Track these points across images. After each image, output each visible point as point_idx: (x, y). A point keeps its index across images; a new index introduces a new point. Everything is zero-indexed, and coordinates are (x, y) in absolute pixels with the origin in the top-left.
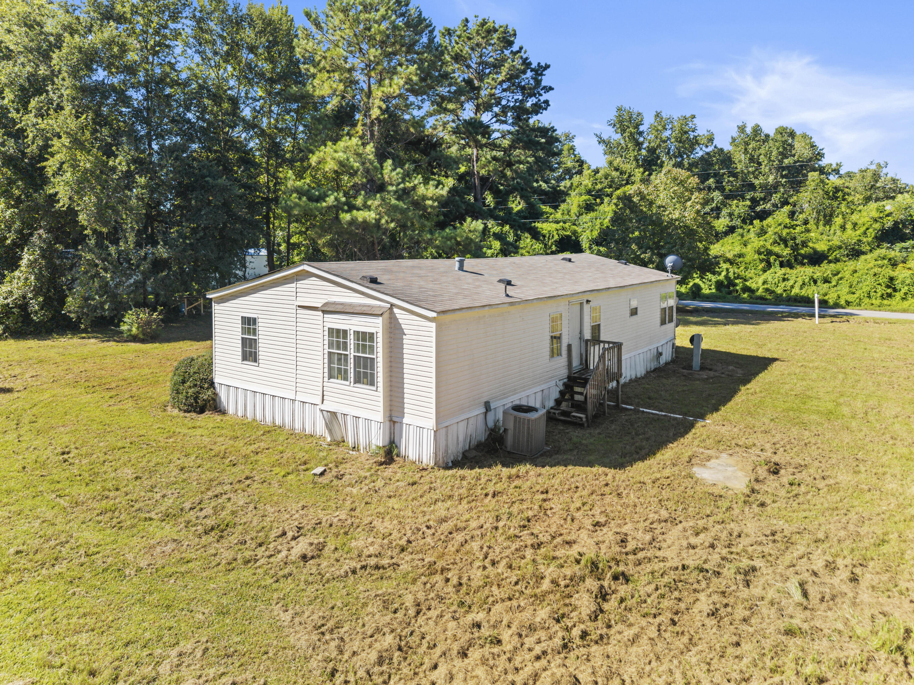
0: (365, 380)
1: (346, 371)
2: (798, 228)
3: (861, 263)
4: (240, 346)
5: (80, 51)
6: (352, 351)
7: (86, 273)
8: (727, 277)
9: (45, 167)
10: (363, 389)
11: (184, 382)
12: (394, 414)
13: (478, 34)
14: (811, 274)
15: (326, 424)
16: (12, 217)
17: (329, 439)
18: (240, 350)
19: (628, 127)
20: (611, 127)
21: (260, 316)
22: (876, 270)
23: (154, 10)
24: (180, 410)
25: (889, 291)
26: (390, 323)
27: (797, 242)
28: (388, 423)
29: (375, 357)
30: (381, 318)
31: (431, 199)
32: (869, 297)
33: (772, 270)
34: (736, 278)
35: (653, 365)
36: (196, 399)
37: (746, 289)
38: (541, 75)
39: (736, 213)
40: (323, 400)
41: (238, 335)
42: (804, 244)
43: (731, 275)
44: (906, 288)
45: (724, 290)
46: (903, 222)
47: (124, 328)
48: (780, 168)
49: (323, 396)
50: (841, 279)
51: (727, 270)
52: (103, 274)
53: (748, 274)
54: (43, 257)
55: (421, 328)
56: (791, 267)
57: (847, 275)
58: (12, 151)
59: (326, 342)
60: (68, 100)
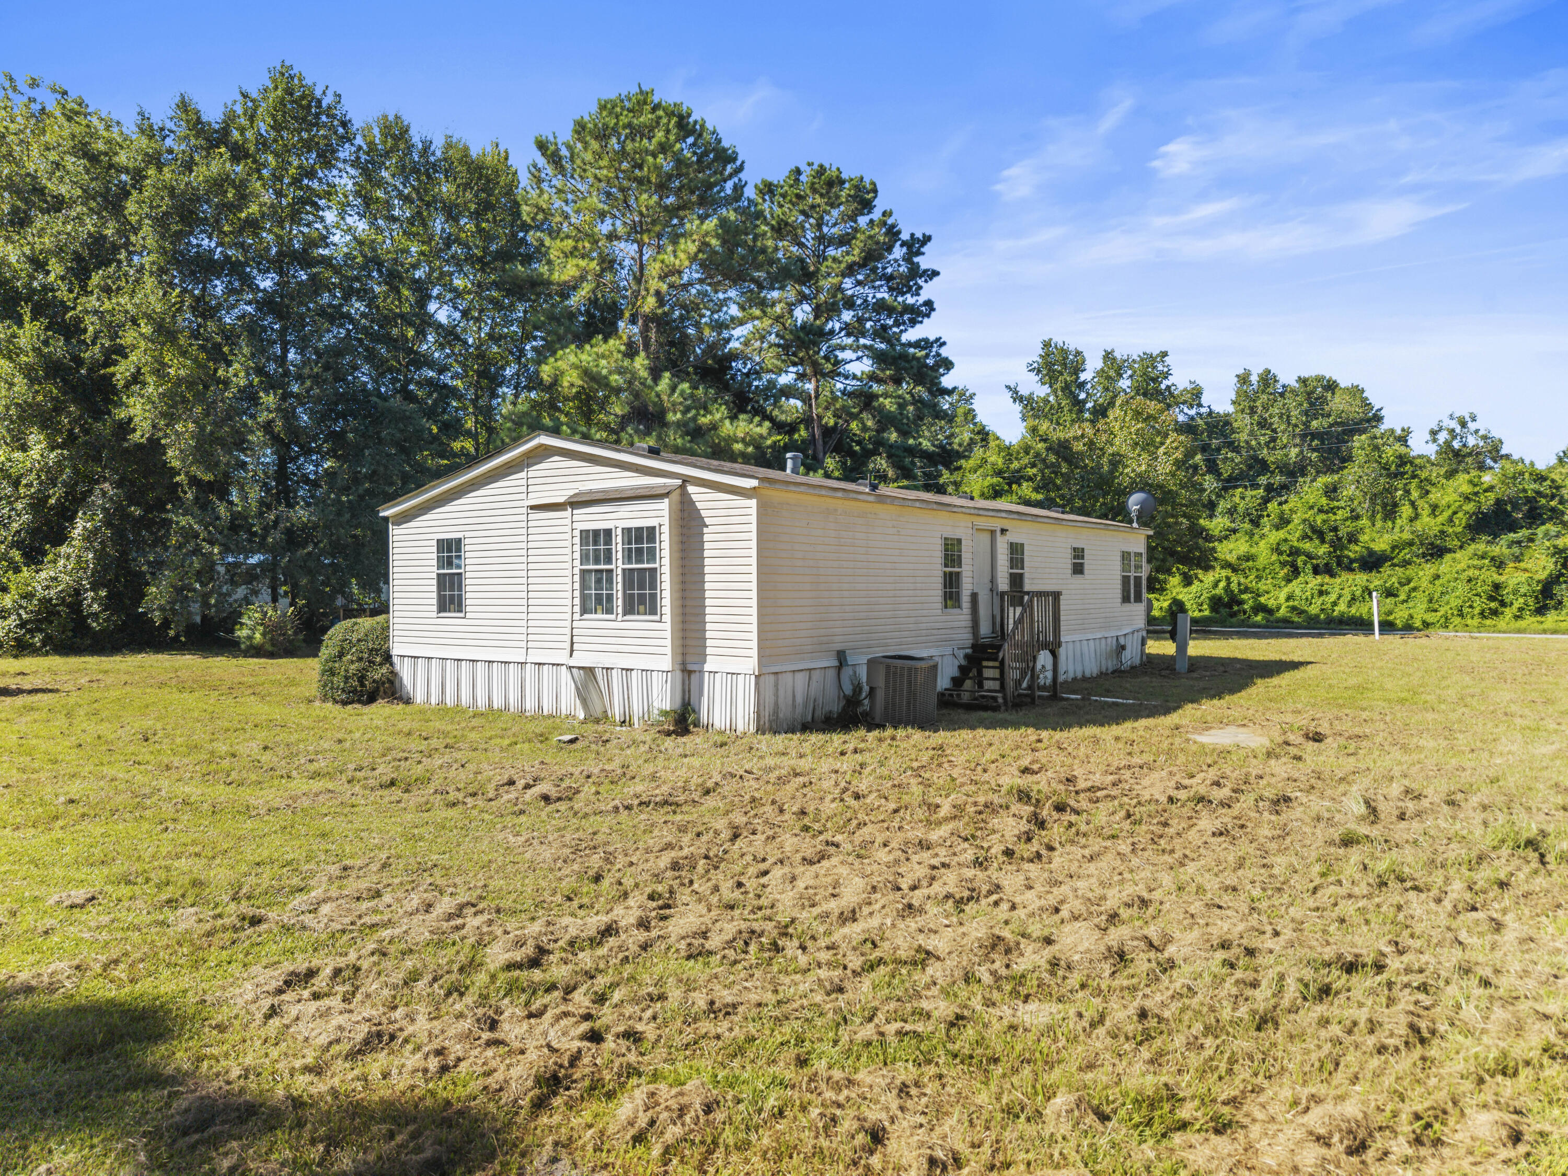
0: (642, 608)
1: (610, 598)
2: (1340, 512)
3: (1446, 566)
4: (435, 588)
5: (172, 194)
6: (620, 562)
7: (180, 547)
8: (1227, 589)
9: (113, 375)
10: (639, 623)
11: (341, 655)
12: (689, 659)
13: (814, 191)
14: (1365, 583)
15: (577, 688)
16: (59, 463)
17: (581, 715)
18: (435, 595)
19: (1061, 373)
20: (1033, 374)
21: (467, 534)
22: (1471, 573)
23: (294, 146)
24: (336, 702)
25: (1493, 605)
26: (682, 510)
27: (1340, 534)
28: (679, 674)
29: (657, 565)
30: (666, 500)
31: (743, 440)
32: (1461, 615)
33: (1300, 579)
34: (1241, 592)
35: (1111, 665)
36: (362, 679)
37: (1260, 608)
38: (919, 253)
39: (1241, 508)
40: (572, 651)
41: (432, 571)
42: (1353, 538)
43: (1234, 586)
44: (1521, 600)
45: (1224, 611)
46: (1511, 501)
47: (242, 633)
48: (1308, 435)
49: (572, 643)
50: (1414, 589)
51: (1228, 578)
52: (206, 547)
53: (1262, 586)
54: (108, 523)
55: (732, 512)
56: (1332, 575)
57: (1424, 584)
58: (59, 353)
59: (577, 555)
60: (152, 274)
